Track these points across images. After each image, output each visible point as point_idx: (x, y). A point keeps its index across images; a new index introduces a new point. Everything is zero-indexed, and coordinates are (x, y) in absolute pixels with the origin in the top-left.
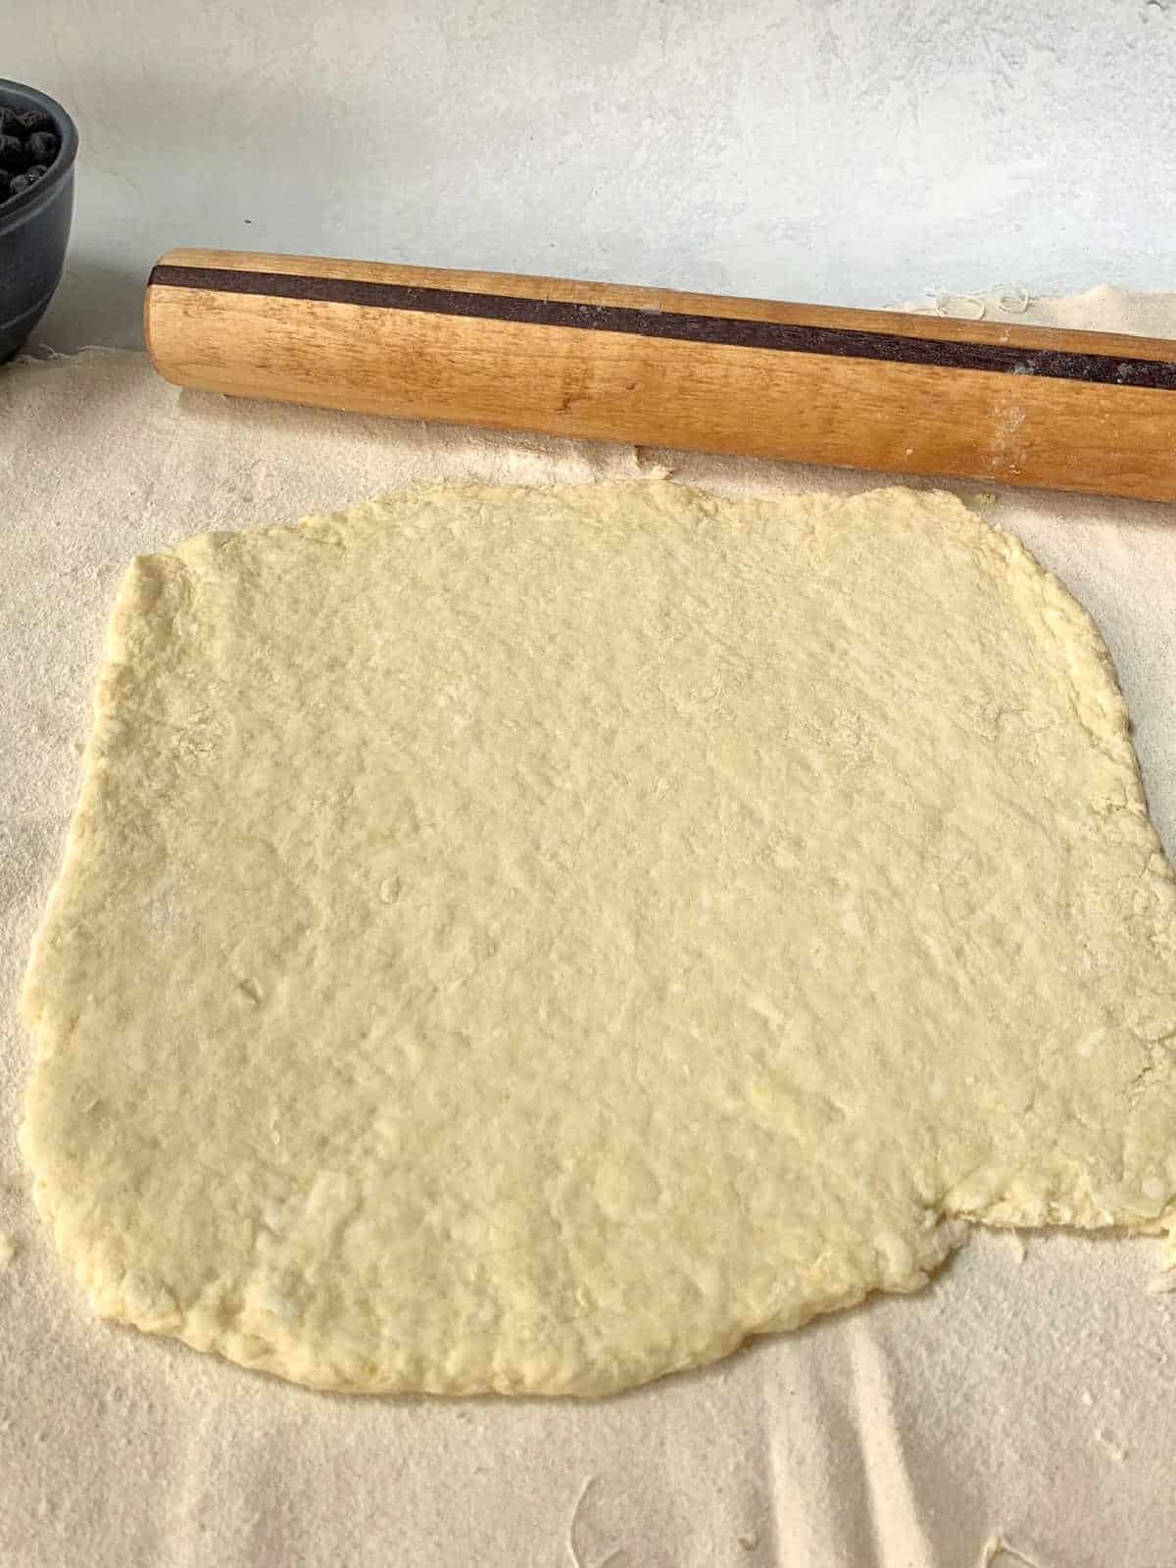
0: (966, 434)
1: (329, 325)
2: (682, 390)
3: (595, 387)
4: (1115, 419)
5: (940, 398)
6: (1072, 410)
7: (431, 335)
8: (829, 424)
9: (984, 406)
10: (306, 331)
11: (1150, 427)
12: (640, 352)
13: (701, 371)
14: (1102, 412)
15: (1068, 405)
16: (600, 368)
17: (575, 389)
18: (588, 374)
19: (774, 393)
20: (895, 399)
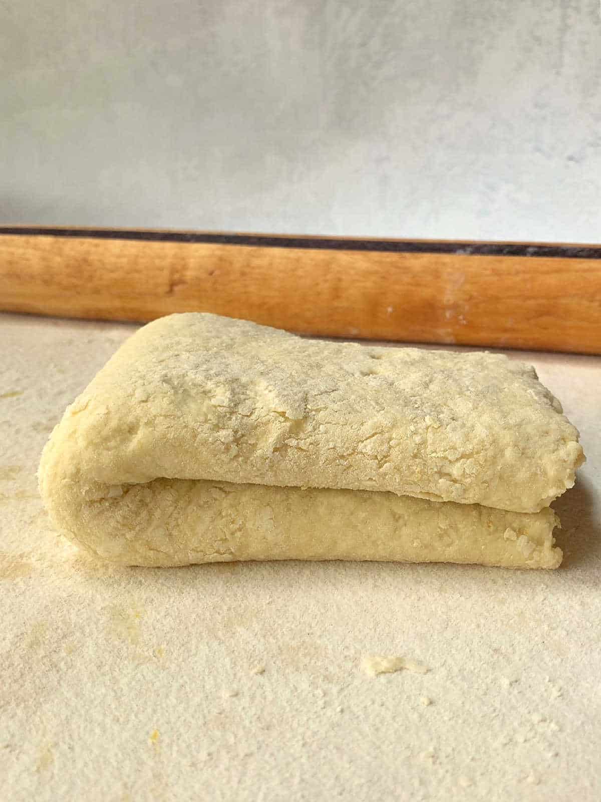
0: (426, 293)
1: (36, 247)
2: (243, 274)
3: (189, 274)
4: (527, 276)
5: (406, 270)
6: (496, 272)
7: (93, 249)
8: (336, 292)
9: (437, 275)
10: (21, 251)
11: (552, 280)
12: (218, 253)
13: (256, 262)
14: (517, 273)
15: (493, 270)
16: (192, 262)
17: (176, 276)
18: (185, 267)
19: (300, 272)
20: (376, 272)
